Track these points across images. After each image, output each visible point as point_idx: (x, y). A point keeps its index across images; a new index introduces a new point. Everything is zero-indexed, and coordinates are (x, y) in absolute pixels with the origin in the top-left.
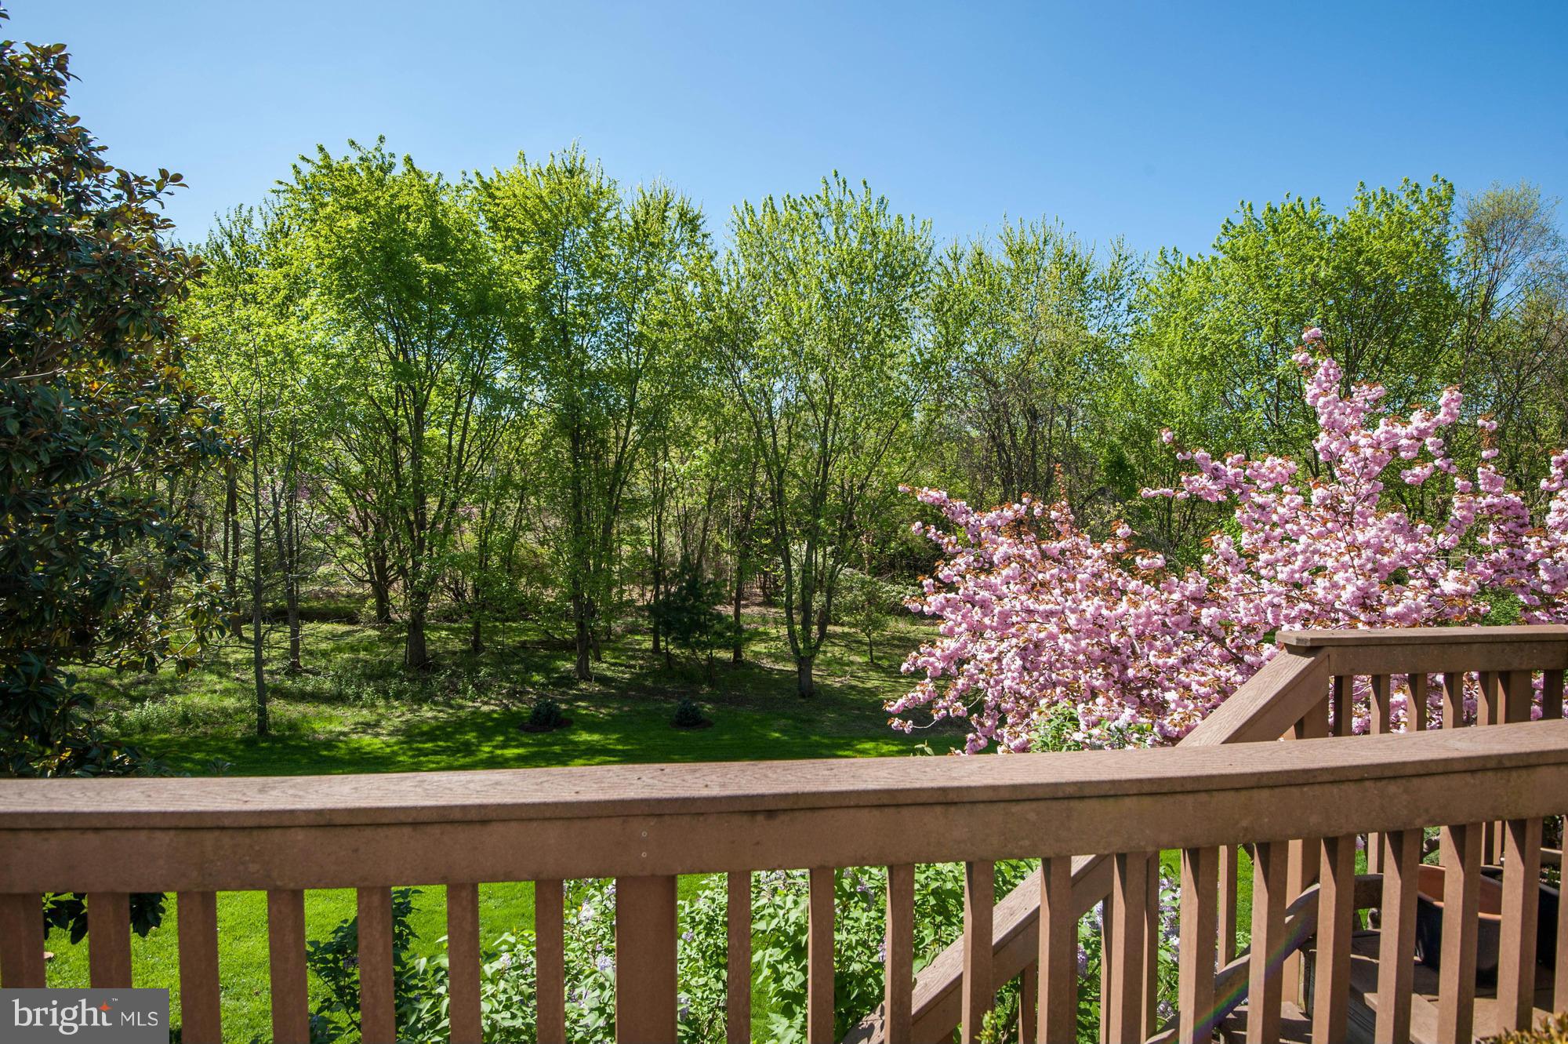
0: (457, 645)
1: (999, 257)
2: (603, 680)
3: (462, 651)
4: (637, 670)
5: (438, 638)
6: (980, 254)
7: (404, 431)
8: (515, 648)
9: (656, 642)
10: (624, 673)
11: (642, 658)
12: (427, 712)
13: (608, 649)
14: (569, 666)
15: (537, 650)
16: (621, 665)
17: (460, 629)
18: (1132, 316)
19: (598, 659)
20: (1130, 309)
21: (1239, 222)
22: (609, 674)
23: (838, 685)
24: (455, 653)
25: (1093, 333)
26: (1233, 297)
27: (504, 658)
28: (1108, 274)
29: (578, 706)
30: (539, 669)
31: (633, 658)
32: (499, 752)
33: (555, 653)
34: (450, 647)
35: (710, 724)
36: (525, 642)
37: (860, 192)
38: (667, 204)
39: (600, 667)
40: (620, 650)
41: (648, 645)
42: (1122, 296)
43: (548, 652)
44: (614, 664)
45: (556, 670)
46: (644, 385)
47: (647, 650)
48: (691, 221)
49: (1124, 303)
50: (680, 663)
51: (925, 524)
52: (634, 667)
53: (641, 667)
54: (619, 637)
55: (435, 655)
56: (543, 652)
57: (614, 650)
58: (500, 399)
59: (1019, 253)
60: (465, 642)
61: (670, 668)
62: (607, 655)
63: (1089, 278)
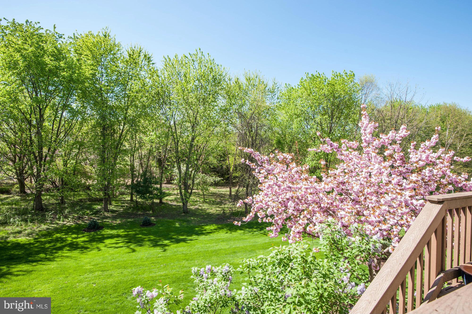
0: (53, 201)
1: (243, 81)
2: (113, 211)
3: (56, 203)
4: (125, 207)
5: (46, 199)
6: (238, 79)
7: (34, 122)
8: (77, 201)
9: (132, 198)
10: (120, 208)
11: (127, 203)
12: (44, 227)
13: (114, 200)
14: (99, 207)
15: (86, 202)
16: (119, 206)
17: (54, 195)
18: (278, 100)
19: (111, 204)
20: (278, 98)
21: (305, 78)
22: (115, 209)
23: (193, 209)
24: (53, 204)
25: (268, 104)
26: (304, 98)
27: (73, 205)
28: (271, 88)
29: (105, 221)
30: (88, 209)
31: (123, 203)
32: (74, 240)
33: (93, 203)
34: (51, 202)
35: (154, 224)
36: (81, 199)
37: (207, 56)
38: (140, 51)
39: (111, 207)
40: (118, 201)
41: (129, 198)
42: (275, 94)
43: (91, 203)
44: (116, 206)
45: (94, 209)
46: (130, 112)
47: (128, 200)
48: (149, 58)
49: (276, 96)
50: (140, 204)
51: (245, 159)
52: (124, 206)
53: (127, 206)
54: (117, 196)
55: (46, 205)
56: (89, 203)
57: (116, 201)
58: (74, 113)
59: (249, 80)
60: (57, 200)
61: (137, 206)
62: (113, 203)
63: (267, 89)
